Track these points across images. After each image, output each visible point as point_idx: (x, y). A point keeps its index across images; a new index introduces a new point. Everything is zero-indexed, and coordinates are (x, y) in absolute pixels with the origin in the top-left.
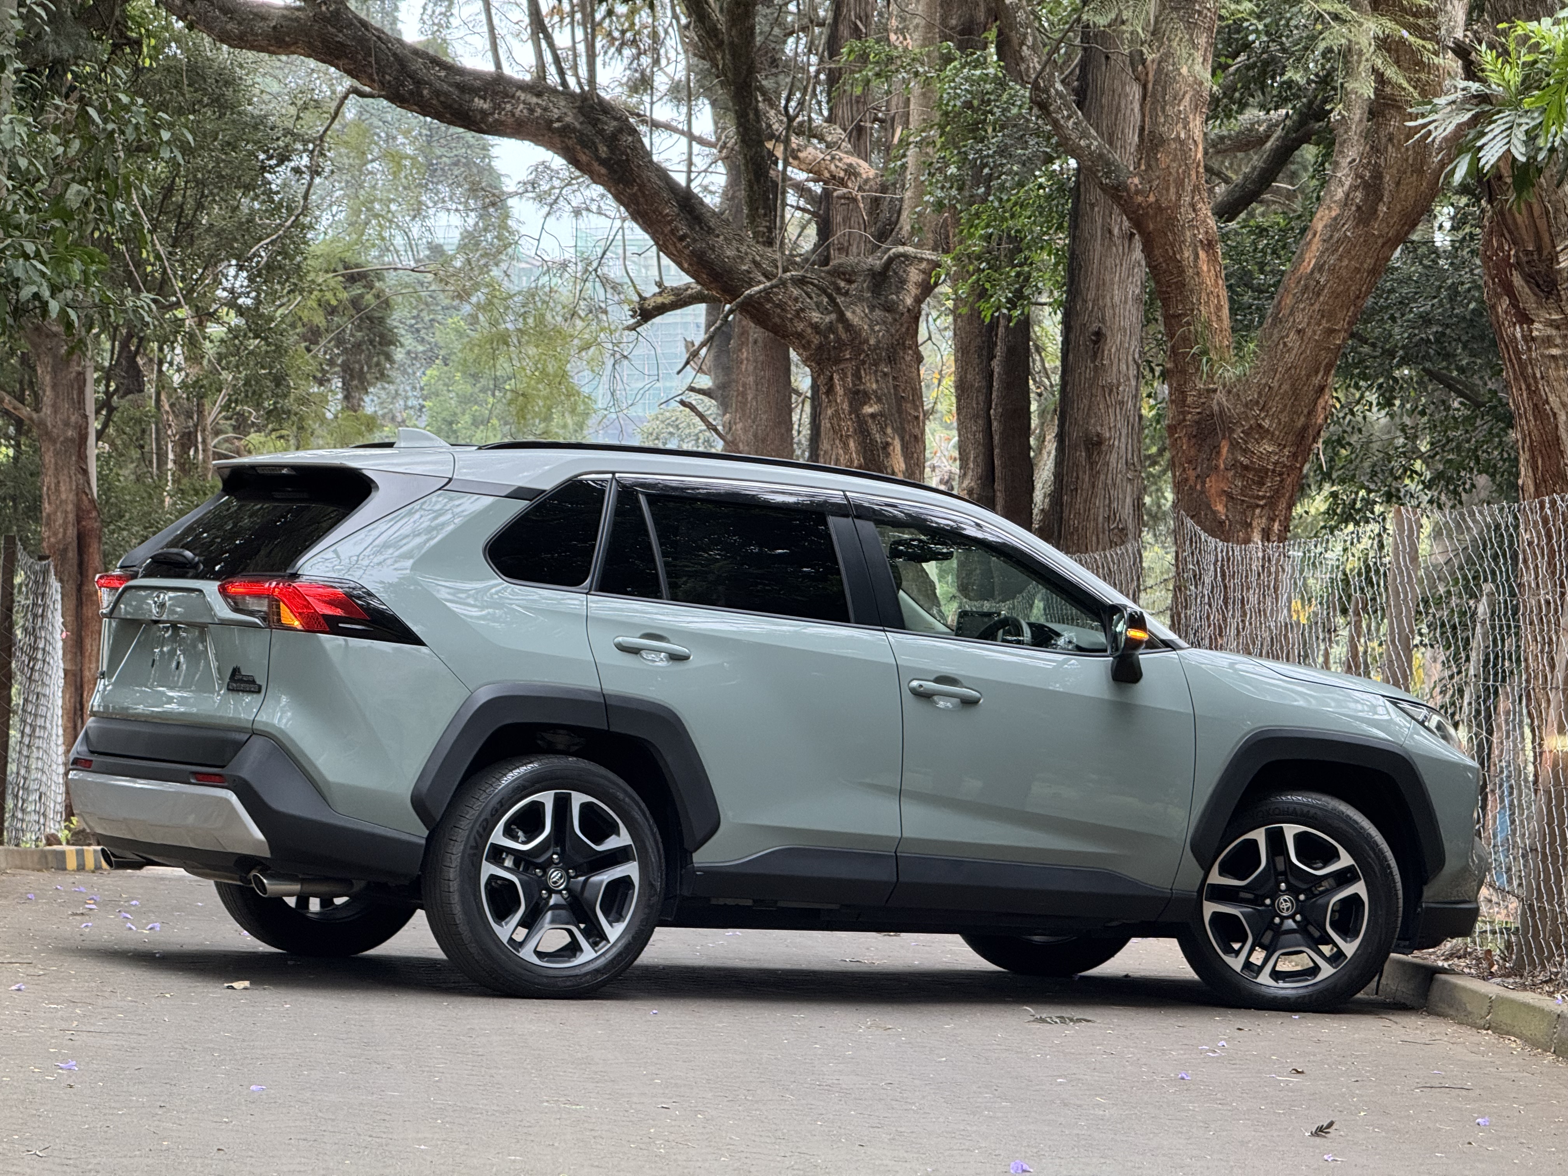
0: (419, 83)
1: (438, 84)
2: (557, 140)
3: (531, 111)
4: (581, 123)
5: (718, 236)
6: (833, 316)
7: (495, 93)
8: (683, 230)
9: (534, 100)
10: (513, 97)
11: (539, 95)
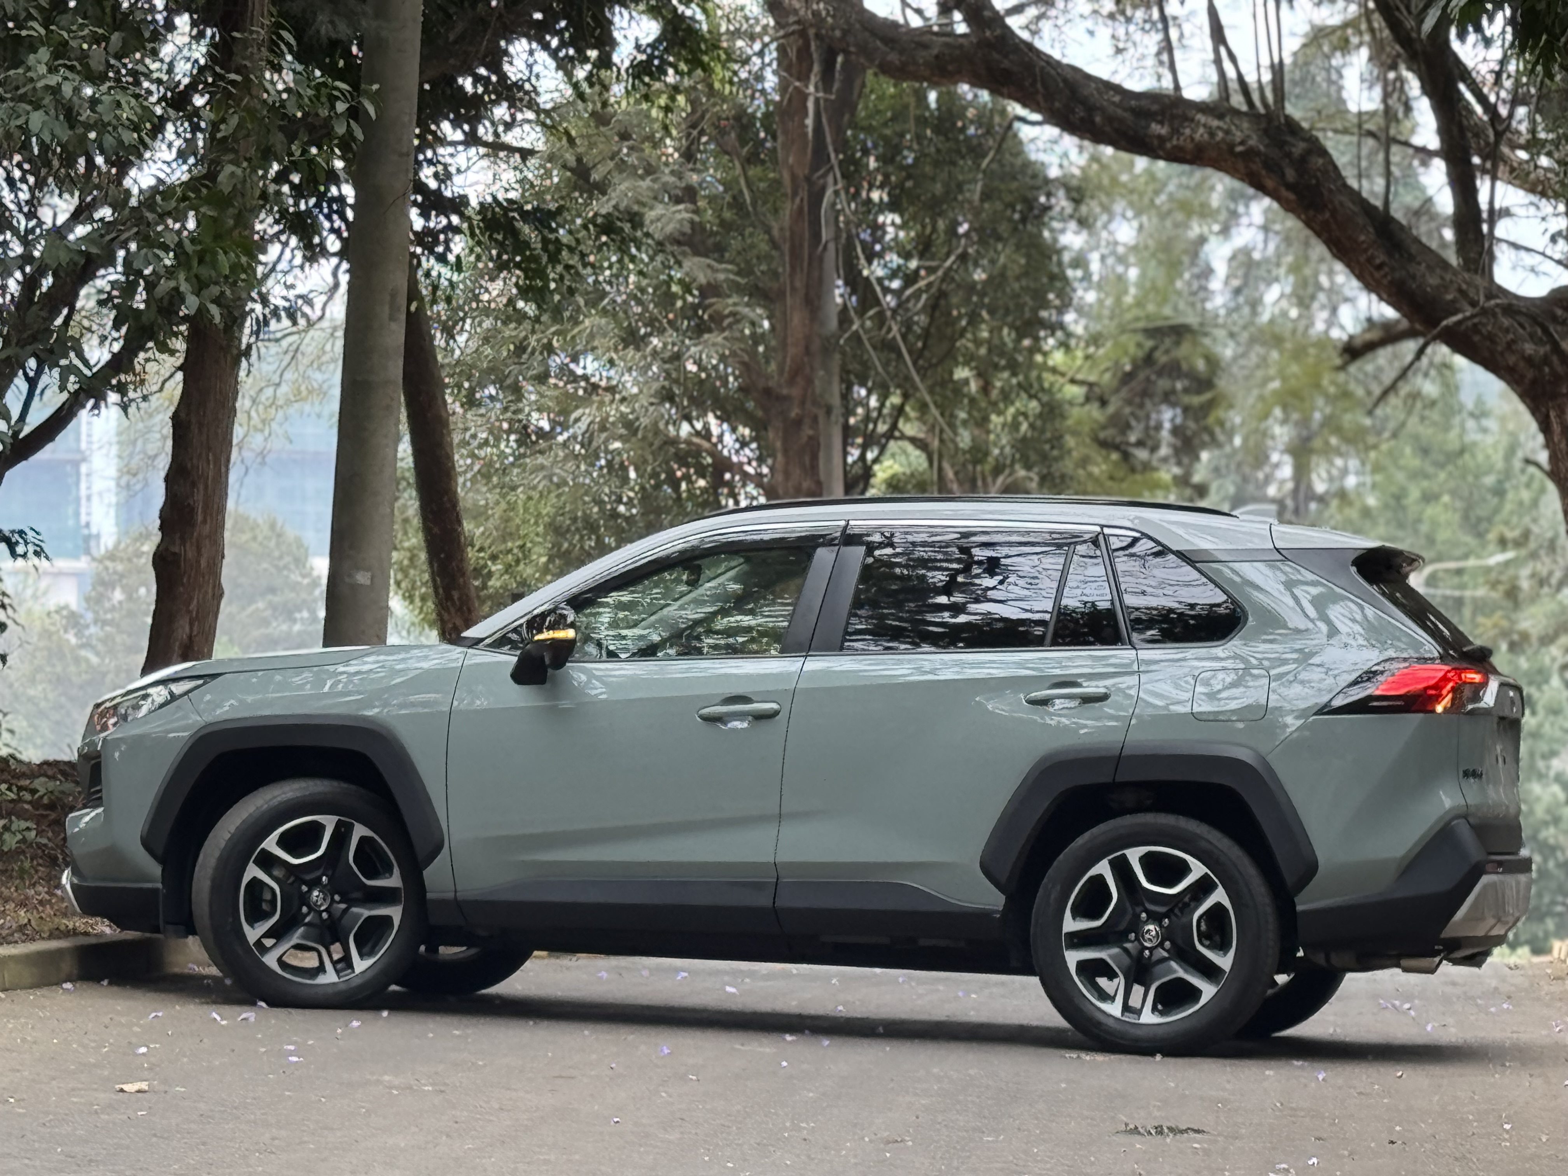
0: (1091, 109)
1: (1111, 109)
2: (1241, 166)
3: (1212, 134)
4: (1266, 146)
5: (1419, 264)
6: (1548, 348)
7: (1173, 117)
8: (1381, 258)
9: (1215, 123)
10: (1192, 120)
11: (1221, 117)
